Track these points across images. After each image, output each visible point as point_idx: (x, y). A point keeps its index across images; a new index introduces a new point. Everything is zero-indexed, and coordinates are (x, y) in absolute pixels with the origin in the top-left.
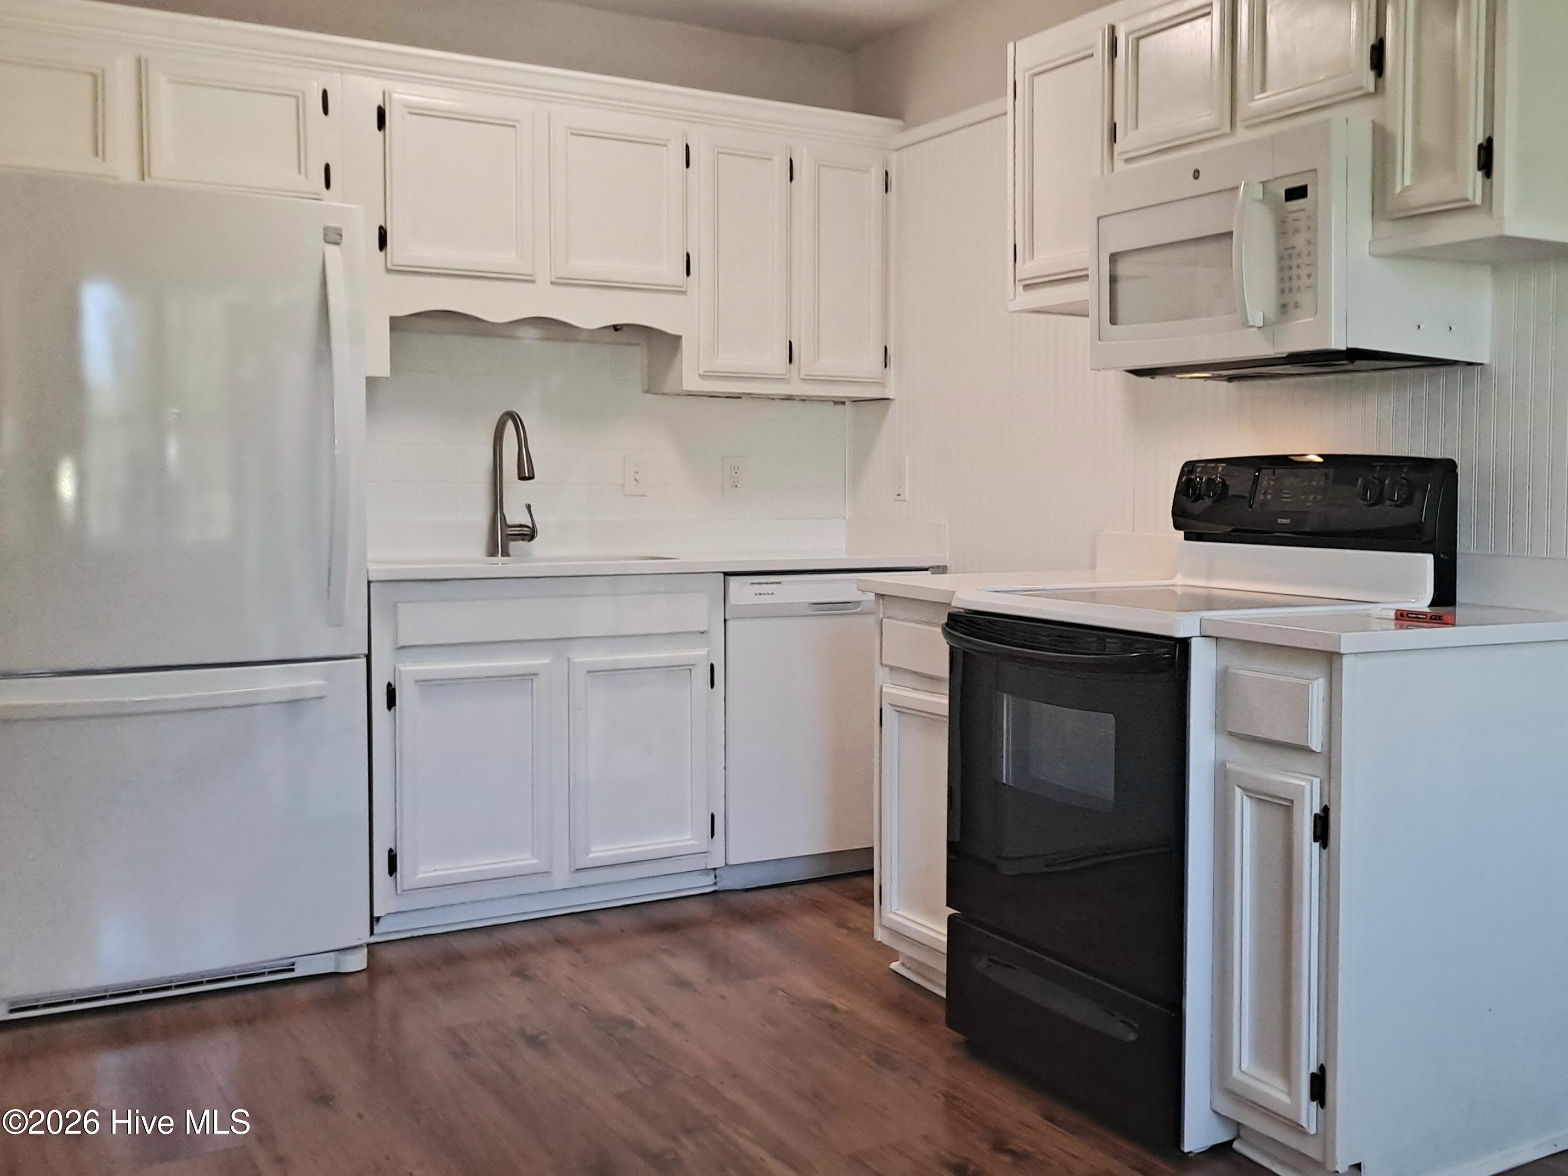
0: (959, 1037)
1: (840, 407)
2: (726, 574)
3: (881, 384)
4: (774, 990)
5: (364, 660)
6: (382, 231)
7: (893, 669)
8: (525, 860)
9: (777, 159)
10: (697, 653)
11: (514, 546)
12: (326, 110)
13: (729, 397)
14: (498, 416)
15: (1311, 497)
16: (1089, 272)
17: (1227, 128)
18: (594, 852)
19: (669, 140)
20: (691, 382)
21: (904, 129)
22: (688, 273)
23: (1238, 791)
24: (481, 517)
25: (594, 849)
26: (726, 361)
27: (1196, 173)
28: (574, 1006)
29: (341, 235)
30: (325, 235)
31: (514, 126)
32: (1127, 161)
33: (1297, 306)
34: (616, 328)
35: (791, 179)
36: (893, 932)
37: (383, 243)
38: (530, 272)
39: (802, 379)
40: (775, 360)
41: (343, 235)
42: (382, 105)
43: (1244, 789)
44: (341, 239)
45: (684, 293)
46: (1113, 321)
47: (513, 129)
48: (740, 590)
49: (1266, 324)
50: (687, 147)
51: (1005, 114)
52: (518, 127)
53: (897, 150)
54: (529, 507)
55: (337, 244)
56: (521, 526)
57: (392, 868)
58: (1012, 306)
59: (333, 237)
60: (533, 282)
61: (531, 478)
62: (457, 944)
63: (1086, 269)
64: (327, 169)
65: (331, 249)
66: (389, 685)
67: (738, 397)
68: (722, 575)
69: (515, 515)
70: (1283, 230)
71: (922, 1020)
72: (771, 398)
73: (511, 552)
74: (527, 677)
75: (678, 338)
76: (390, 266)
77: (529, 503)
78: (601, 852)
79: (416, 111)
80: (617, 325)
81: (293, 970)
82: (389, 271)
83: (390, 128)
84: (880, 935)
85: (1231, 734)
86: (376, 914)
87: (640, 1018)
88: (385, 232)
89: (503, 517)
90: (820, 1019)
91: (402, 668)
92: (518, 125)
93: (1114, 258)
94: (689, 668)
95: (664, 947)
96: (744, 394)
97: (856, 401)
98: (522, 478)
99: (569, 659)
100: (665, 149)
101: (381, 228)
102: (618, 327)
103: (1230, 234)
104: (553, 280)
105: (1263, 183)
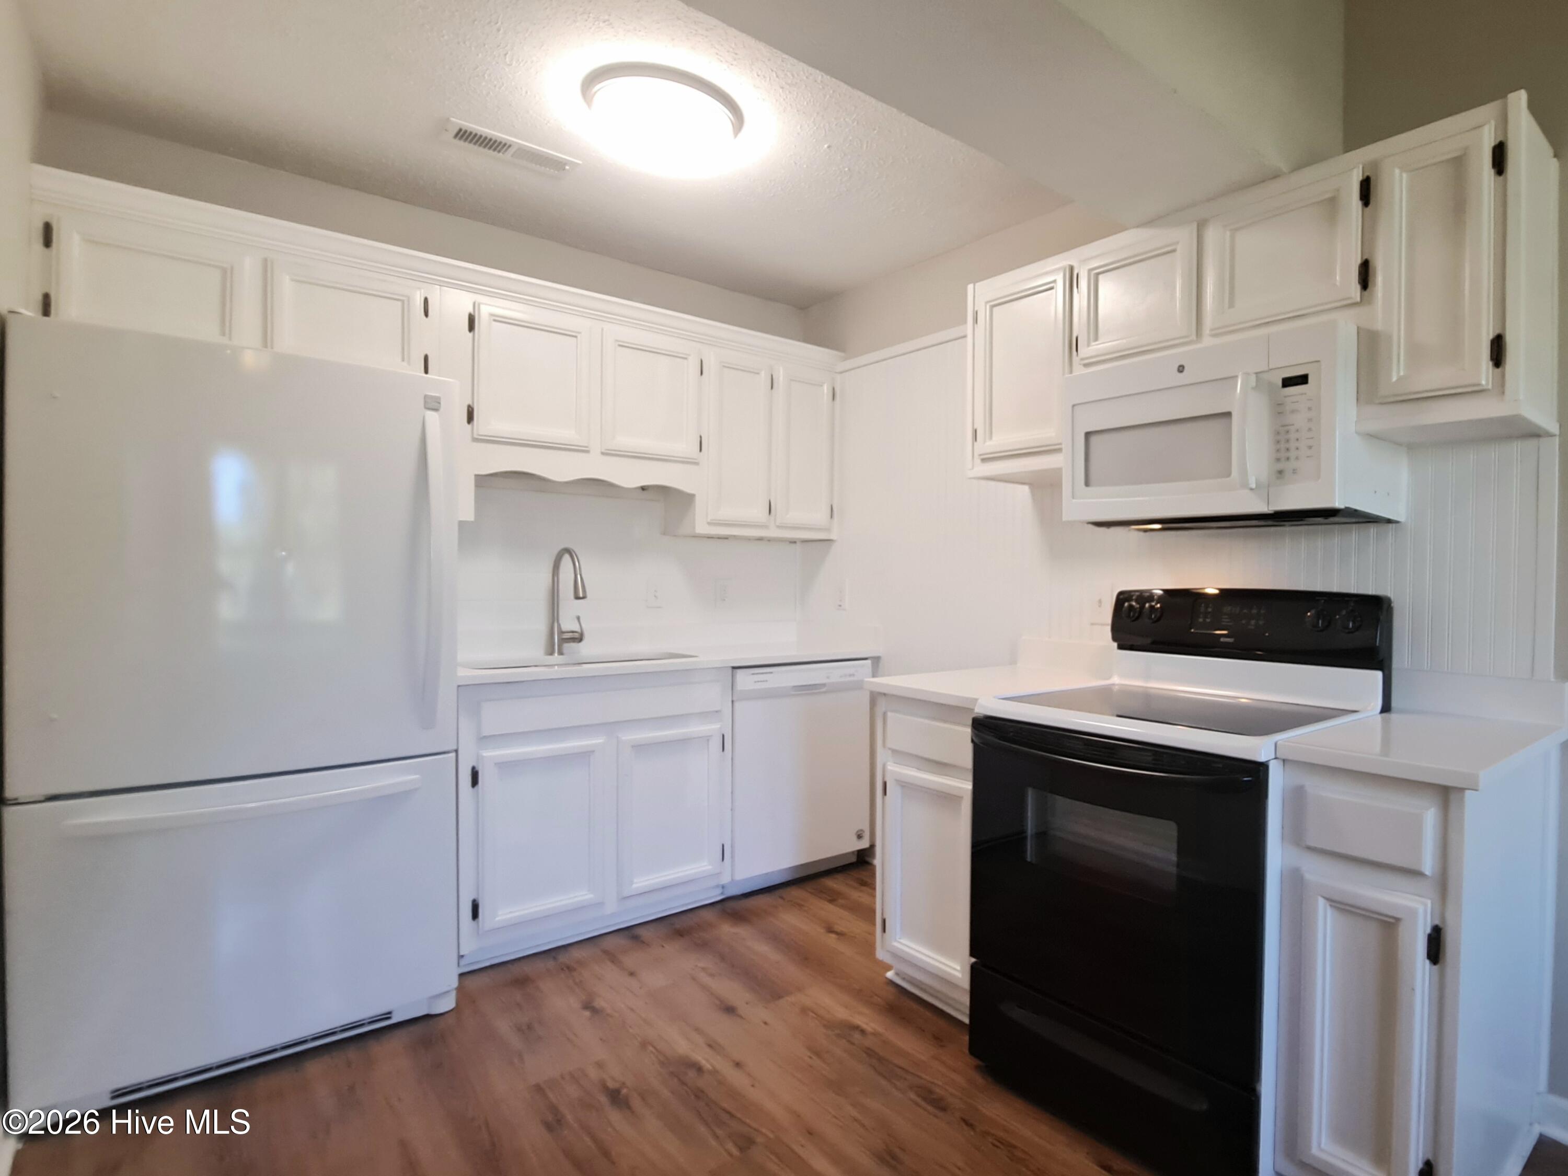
0: (980, 1063)
1: (793, 545)
2: (734, 668)
3: (828, 530)
4: (804, 1010)
5: (453, 755)
6: (470, 409)
7: (894, 752)
8: (582, 896)
9: (763, 373)
10: (711, 728)
11: (567, 646)
12: (426, 314)
13: (720, 538)
14: (555, 552)
15: (1253, 622)
16: (1063, 446)
17: (1194, 337)
18: (636, 883)
19: (689, 355)
20: (701, 528)
21: (845, 359)
22: (701, 450)
23: (1321, 902)
24: (540, 626)
25: (635, 880)
26: (727, 512)
27: (1181, 368)
28: (644, 1044)
29: (440, 403)
30: (425, 402)
31: (576, 337)
32: (1086, 365)
33: (1294, 471)
34: (643, 488)
35: (772, 388)
36: (896, 955)
37: (470, 418)
38: (586, 445)
39: (778, 527)
40: (757, 513)
41: (442, 403)
42: (472, 313)
43: (1327, 899)
44: (440, 406)
45: (697, 464)
46: (1087, 484)
47: (575, 339)
48: (745, 680)
49: (1259, 485)
50: (702, 361)
51: (965, 337)
52: (579, 337)
53: (841, 373)
54: (578, 618)
55: (436, 410)
56: (573, 632)
57: (475, 914)
58: (971, 474)
59: (433, 404)
60: (588, 452)
61: (584, 598)
62: (527, 968)
63: (1060, 444)
64: (426, 359)
65: (430, 415)
66: (473, 768)
67: (726, 538)
68: (731, 668)
69: (568, 624)
70: (1278, 410)
71: (938, 1039)
72: (748, 539)
73: (565, 651)
74: (585, 756)
75: (691, 497)
76: (475, 436)
77: (580, 615)
78: (641, 882)
79: (497, 319)
80: (645, 486)
81: (389, 1018)
82: (475, 440)
83: (479, 331)
84: (881, 954)
85: (1309, 848)
86: (462, 953)
87: (704, 1057)
88: (473, 409)
89: (559, 625)
90: (853, 1044)
91: (484, 754)
92: (579, 336)
93: (1088, 435)
94: (707, 739)
95: (701, 965)
96: (731, 536)
97: (805, 541)
98: (577, 598)
99: (618, 737)
100: (686, 361)
101: (469, 407)
102: (646, 488)
103: (1228, 415)
104: (603, 451)
105: (1256, 373)
